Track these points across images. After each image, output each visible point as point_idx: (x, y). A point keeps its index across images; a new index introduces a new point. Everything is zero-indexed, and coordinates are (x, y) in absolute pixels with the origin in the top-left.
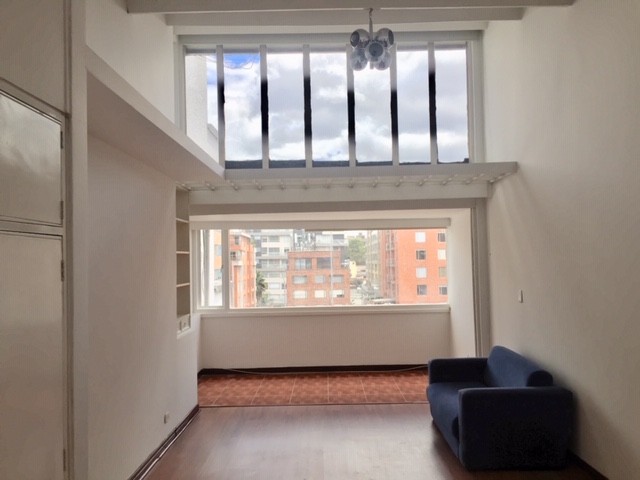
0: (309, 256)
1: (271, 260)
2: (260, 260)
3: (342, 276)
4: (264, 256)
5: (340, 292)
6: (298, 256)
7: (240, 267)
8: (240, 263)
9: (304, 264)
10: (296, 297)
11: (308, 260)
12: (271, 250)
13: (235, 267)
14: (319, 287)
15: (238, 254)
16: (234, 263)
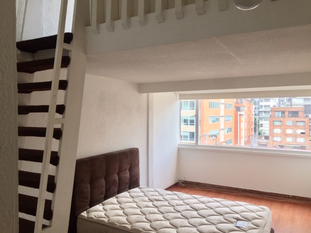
0: (283, 110)
1: (265, 112)
2: (259, 112)
3: (304, 122)
4: (261, 110)
5: (303, 131)
6: (277, 110)
7: (242, 115)
8: (242, 113)
9: (281, 114)
10: (275, 132)
11: (283, 112)
12: (265, 106)
13: (240, 115)
14: (289, 127)
15: (242, 108)
16: (239, 113)
